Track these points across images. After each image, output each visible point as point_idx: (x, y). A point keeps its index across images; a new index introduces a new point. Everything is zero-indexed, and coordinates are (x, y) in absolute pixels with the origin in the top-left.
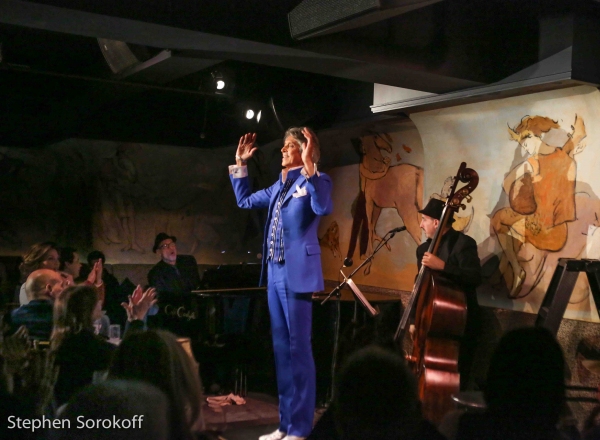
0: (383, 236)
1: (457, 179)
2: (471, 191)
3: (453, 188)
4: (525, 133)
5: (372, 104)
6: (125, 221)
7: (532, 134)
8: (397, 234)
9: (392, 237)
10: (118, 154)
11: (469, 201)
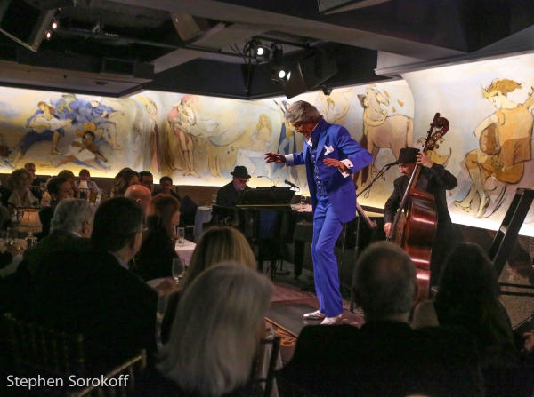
0: (380, 169)
1: (433, 126)
2: (443, 135)
3: (430, 132)
4: (495, 92)
5: (376, 68)
6: (186, 153)
7: (500, 93)
8: (392, 167)
9: (388, 169)
10: (181, 103)
11: (441, 142)
